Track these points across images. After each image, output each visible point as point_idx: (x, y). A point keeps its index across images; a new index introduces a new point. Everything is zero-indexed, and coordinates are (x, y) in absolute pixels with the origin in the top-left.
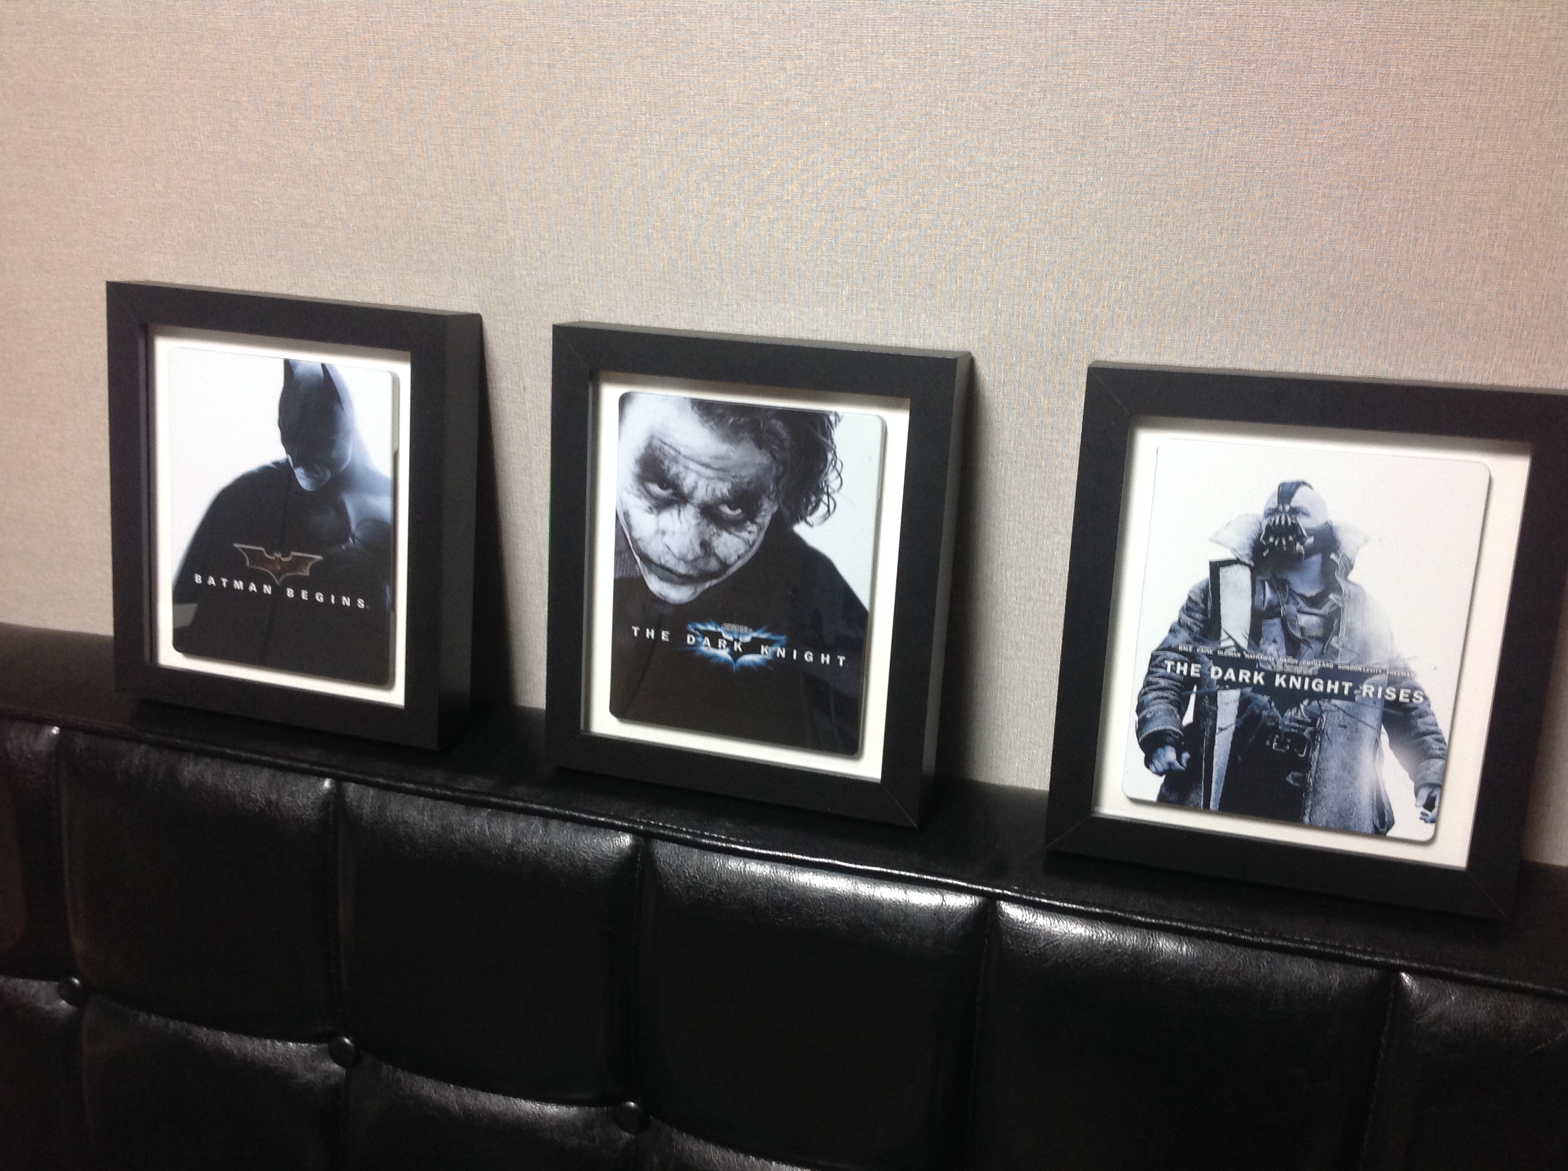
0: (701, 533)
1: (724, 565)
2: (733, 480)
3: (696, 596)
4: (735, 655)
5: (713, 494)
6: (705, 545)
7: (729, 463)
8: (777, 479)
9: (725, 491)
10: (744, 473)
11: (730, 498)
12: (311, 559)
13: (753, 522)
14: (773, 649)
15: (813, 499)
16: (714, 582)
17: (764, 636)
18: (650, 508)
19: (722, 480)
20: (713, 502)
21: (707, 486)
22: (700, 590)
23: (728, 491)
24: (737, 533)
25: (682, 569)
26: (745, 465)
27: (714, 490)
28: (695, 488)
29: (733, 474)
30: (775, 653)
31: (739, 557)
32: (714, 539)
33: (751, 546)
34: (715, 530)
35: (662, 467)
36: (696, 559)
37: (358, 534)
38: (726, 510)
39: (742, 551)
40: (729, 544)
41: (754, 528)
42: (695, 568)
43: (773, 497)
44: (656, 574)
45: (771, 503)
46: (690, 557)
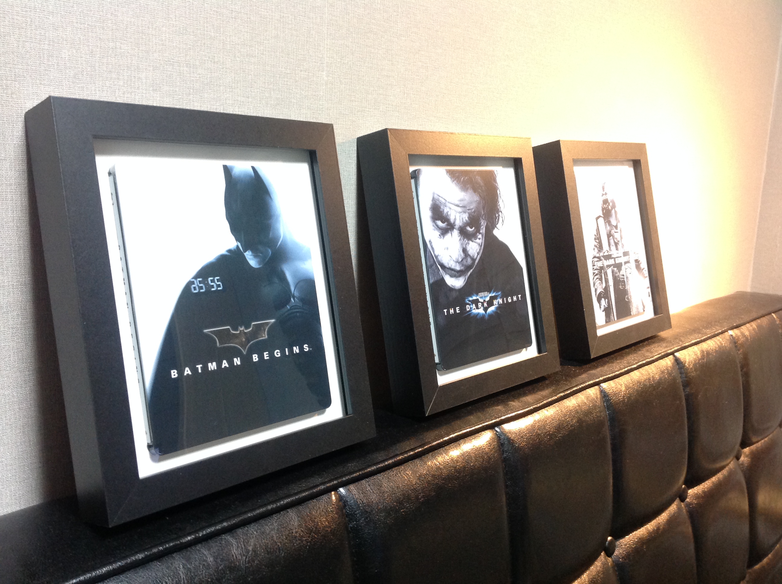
0: (462, 244)
1: (473, 260)
2: (468, 211)
3: (466, 281)
4: (486, 309)
5: (463, 221)
6: (465, 251)
7: (465, 203)
8: (484, 208)
9: (467, 218)
10: (472, 207)
11: (469, 221)
12: (267, 323)
13: (480, 233)
14: (498, 300)
15: (497, 215)
16: (471, 270)
17: (493, 295)
18: (440, 235)
19: (465, 212)
20: (463, 225)
21: (460, 216)
22: (467, 277)
23: (468, 218)
24: (475, 241)
25: (458, 268)
26: (471, 203)
27: (463, 219)
28: (455, 219)
29: (468, 208)
30: (499, 302)
31: (478, 254)
32: (467, 246)
33: (481, 246)
34: (467, 241)
35: (441, 210)
36: (462, 260)
37: (296, 294)
38: (468, 228)
39: (478, 250)
40: (473, 248)
41: (480, 236)
42: (463, 265)
43: (484, 218)
44: (448, 274)
45: (484, 221)
46: (460, 260)
